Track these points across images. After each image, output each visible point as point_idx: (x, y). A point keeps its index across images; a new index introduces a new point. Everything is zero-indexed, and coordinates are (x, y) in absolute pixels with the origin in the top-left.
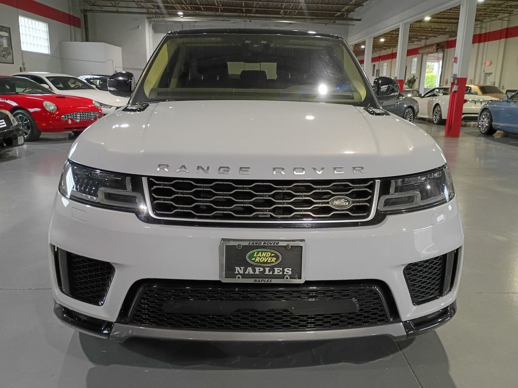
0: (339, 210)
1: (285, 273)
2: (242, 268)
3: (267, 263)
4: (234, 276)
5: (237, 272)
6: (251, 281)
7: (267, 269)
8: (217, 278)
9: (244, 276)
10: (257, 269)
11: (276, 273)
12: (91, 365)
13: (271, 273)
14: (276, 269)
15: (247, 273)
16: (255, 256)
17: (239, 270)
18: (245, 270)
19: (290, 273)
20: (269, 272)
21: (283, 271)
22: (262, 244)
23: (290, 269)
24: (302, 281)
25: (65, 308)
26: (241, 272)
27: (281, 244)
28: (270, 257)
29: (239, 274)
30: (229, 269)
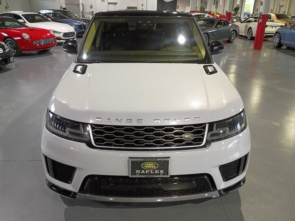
0: (187, 141)
1: (160, 173)
2: (139, 171)
3: (151, 168)
4: (136, 174)
5: (137, 173)
6: (144, 176)
7: (152, 171)
8: (127, 175)
9: (140, 174)
10: (147, 171)
11: (156, 172)
12: (66, 207)
13: (153, 173)
14: (156, 171)
15: (141, 173)
16: (146, 165)
17: (138, 171)
18: (141, 172)
19: (163, 172)
20: (153, 172)
21: (159, 172)
22: (149, 160)
23: (163, 171)
24: (169, 176)
25: (52, 184)
26: (139, 172)
27: (158, 160)
28: (153, 165)
29: (138, 173)
30: (133, 172)
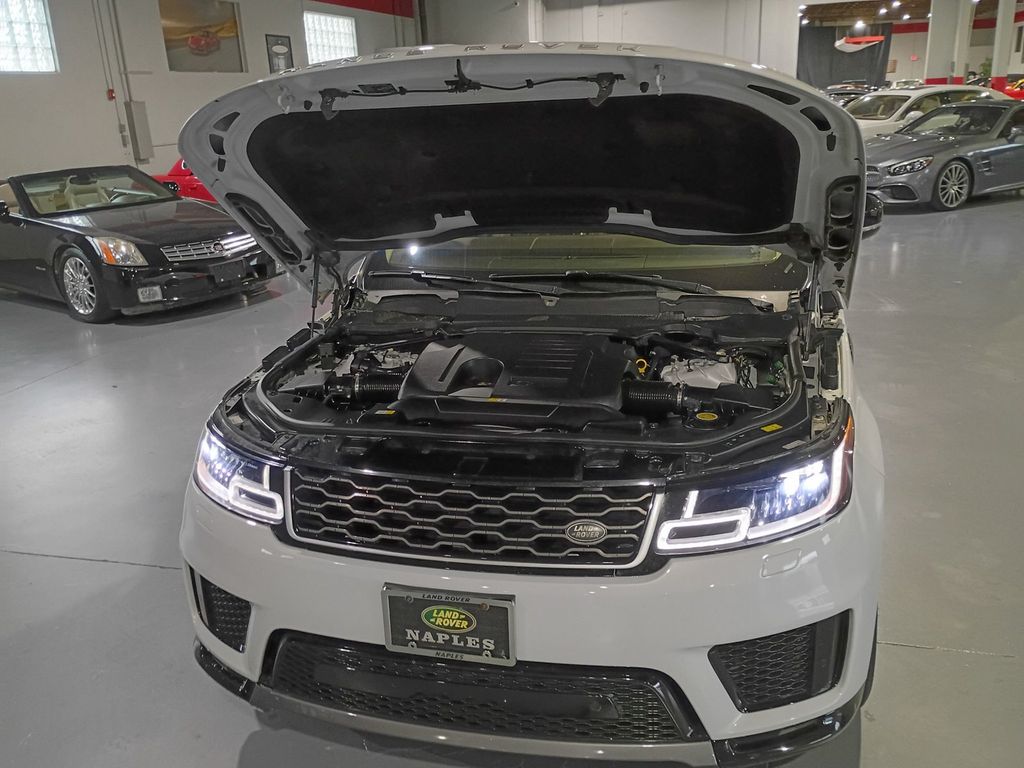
0: (585, 546)
1: (484, 647)
2: (417, 632)
3: (454, 627)
4: (405, 643)
5: (409, 638)
6: (431, 653)
7: (456, 638)
8: (382, 642)
9: (420, 644)
10: (440, 636)
11: (470, 645)
13: (462, 644)
14: (469, 639)
15: (424, 639)
16: (435, 615)
17: (412, 634)
18: (421, 635)
19: (492, 647)
20: (459, 642)
21: (481, 644)
22: (443, 599)
23: (492, 642)
24: (511, 663)
26: (416, 638)
27: (473, 601)
28: (458, 619)
29: (413, 640)
30: (397, 633)
